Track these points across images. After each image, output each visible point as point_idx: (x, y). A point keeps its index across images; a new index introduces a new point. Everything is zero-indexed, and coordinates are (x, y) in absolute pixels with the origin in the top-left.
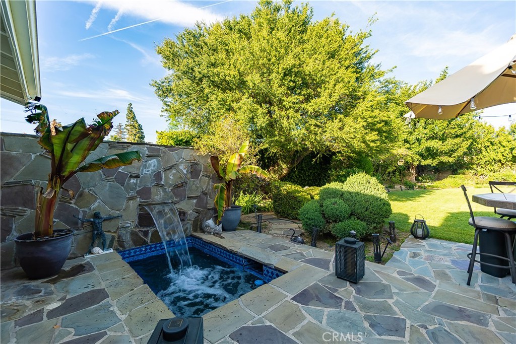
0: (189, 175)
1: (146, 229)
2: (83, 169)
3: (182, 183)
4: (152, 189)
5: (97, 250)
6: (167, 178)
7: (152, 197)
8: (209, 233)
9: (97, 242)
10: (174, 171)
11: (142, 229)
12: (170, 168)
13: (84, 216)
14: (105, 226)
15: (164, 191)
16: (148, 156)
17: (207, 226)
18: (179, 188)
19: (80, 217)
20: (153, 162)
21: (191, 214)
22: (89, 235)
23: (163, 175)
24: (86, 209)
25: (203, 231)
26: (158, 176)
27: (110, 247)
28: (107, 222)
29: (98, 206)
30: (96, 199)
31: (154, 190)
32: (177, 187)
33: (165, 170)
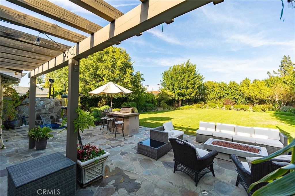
0: (55, 106)
1: (39, 120)
2: (21, 105)
3: (52, 108)
4: (42, 109)
5: (24, 125)
6: (47, 106)
7: (41, 111)
8: (60, 122)
9: (24, 123)
10: (49, 104)
11: (38, 121)
12: (48, 103)
13: (20, 116)
14: (26, 119)
15: (46, 110)
16: (41, 100)
17: (59, 120)
18: (51, 109)
19: (19, 116)
20: (42, 102)
21: (55, 117)
22: (22, 121)
23: (45, 106)
24: (21, 115)
25: (59, 122)
26: (44, 106)
27: (28, 125)
28: (27, 118)
29: (24, 114)
30: (24, 112)
31: (42, 110)
32: (50, 109)
33: (46, 104)
